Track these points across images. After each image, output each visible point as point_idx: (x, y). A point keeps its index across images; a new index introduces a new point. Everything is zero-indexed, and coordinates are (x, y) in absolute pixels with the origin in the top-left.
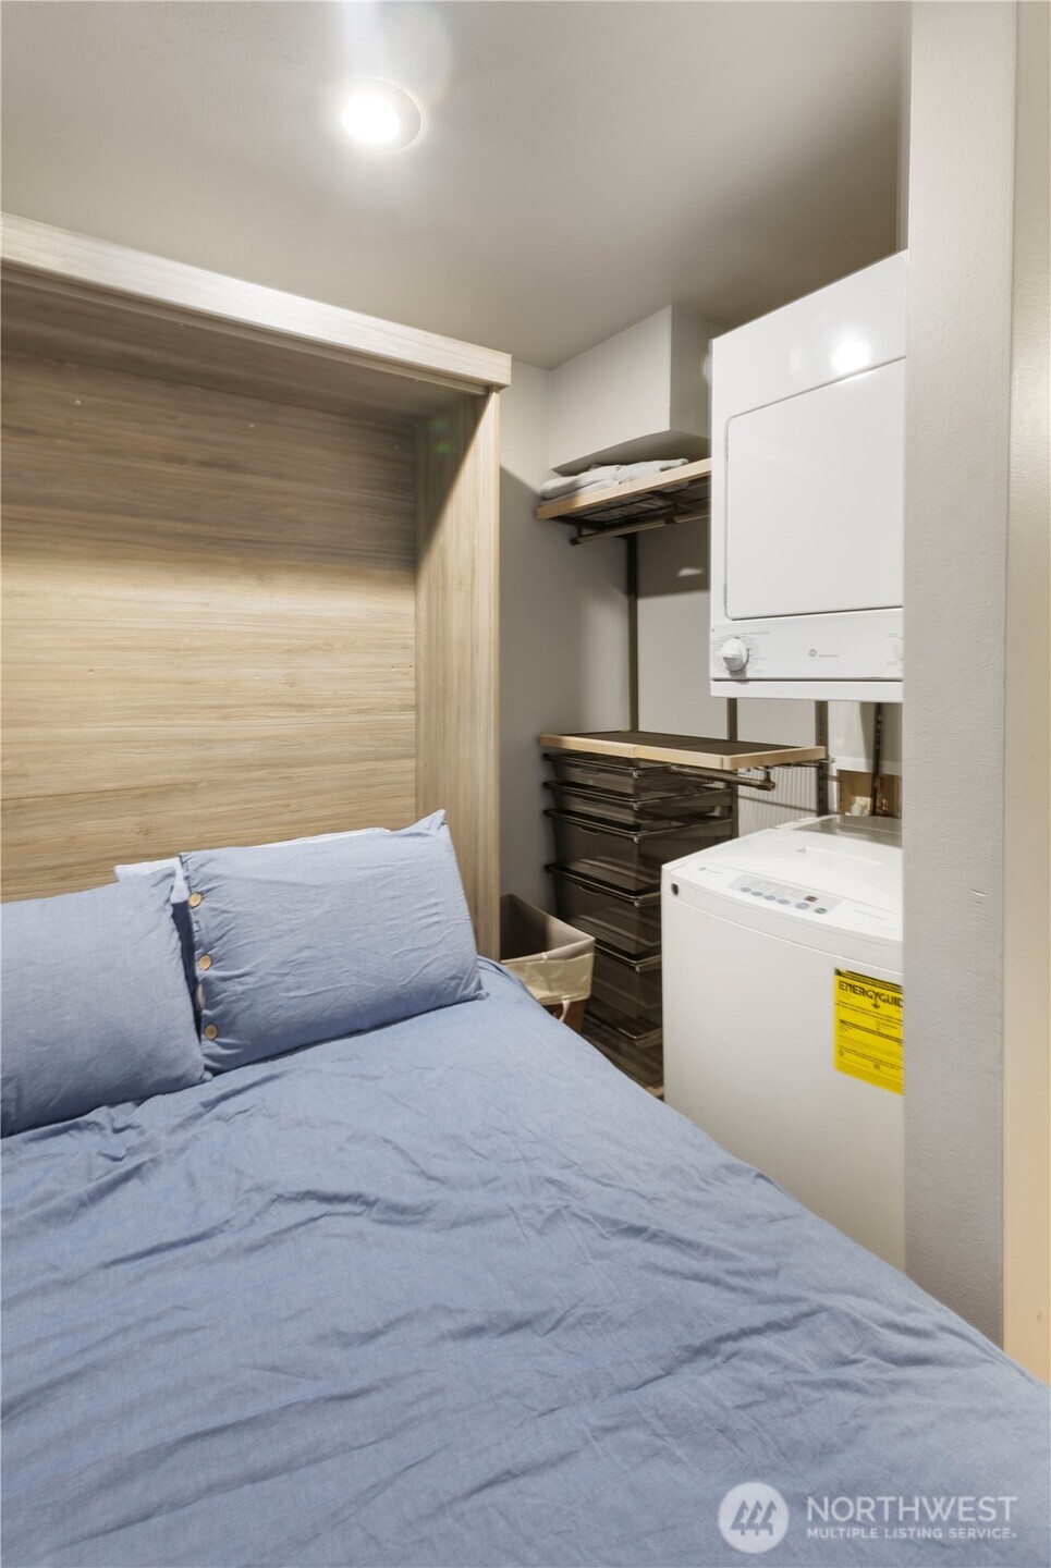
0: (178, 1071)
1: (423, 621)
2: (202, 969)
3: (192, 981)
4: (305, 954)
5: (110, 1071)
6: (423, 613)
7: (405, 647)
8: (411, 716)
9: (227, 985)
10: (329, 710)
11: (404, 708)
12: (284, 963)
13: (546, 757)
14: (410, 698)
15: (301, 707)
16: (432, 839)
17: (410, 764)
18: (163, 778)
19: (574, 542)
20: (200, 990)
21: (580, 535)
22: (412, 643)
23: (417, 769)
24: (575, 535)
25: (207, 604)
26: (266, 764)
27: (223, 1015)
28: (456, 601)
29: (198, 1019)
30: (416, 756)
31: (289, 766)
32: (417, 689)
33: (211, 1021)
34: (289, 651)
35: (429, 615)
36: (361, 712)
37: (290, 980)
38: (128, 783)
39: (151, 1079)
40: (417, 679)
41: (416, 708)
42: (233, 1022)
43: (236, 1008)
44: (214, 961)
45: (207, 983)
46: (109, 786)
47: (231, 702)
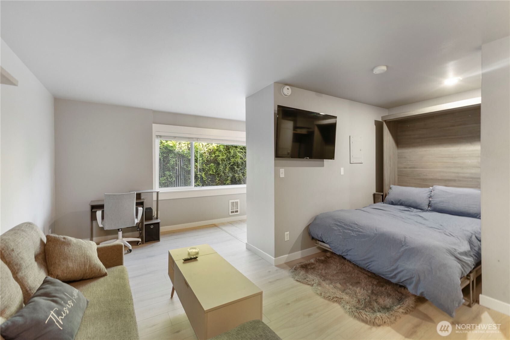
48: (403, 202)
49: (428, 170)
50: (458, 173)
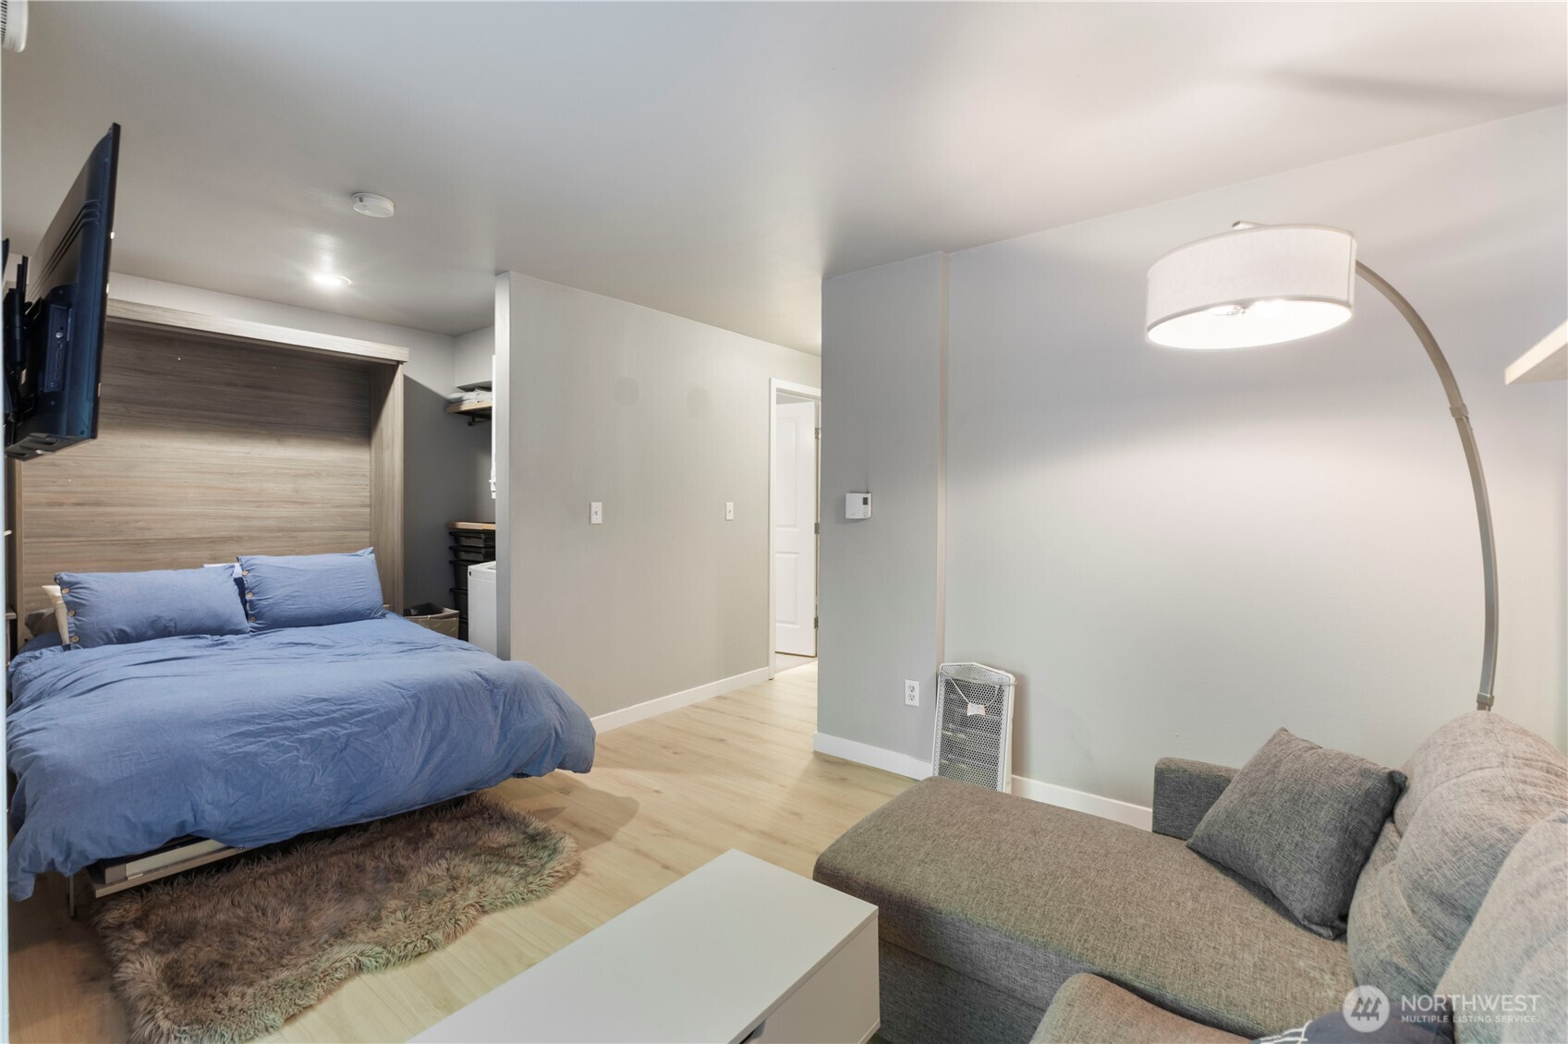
0: (239, 628)
1: (373, 464)
2: (249, 597)
3: (244, 602)
4: (296, 594)
5: (211, 623)
6: (373, 460)
7: (364, 476)
8: (367, 510)
9: (261, 602)
10: (319, 505)
11: (363, 506)
12: (286, 596)
13: (451, 533)
14: (367, 501)
15: (303, 503)
16: (366, 558)
17: (367, 534)
18: (226, 534)
19: (470, 424)
20: (248, 605)
21: (473, 420)
22: (368, 474)
23: (370, 537)
24: (471, 420)
25: (248, 453)
26: (281, 530)
27: (258, 613)
28: (387, 455)
29: (247, 615)
30: (370, 530)
31: (295, 531)
32: (371, 497)
33: (253, 615)
34: (294, 476)
35: (376, 460)
36: (338, 507)
37: (289, 602)
38: (204, 535)
39: (227, 628)
40: (370, 492)
41: (370, 506)
42: (263, 615)
43: (264, 610)
44: (254, 594)
45: (251, 601)
46: (194, 536)
47: (262, 499)
48: (172, 624)
49: (153, 510)
50: (246, 518)
